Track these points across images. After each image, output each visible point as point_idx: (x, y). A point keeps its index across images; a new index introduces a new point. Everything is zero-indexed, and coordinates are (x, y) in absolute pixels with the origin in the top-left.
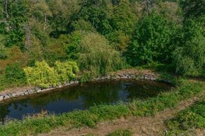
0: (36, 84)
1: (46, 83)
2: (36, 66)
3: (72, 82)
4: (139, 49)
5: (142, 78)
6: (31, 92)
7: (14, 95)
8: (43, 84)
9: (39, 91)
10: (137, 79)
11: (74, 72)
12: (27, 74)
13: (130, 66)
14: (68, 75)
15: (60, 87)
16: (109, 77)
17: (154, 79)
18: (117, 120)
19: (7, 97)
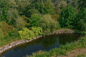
0: (25, 38)
1: (30, 37)
2: (24, 30)
3: (40, 36)
4: (64, 20)
5: (67, 32)
6: (24, 42)
7: (17, 44)
8: (29, 38)
9: (27, 41)
10: (65, 33)
11: (41, 32)
12: (20, 34)
13: (61, 28)
14: (38, 33)
15: (35, 38)
16: (54, 33)
17: (72, 32)
18: (73, 51)
19: (13, 45)
